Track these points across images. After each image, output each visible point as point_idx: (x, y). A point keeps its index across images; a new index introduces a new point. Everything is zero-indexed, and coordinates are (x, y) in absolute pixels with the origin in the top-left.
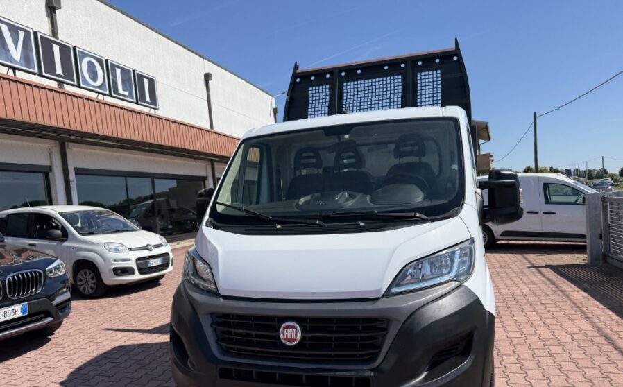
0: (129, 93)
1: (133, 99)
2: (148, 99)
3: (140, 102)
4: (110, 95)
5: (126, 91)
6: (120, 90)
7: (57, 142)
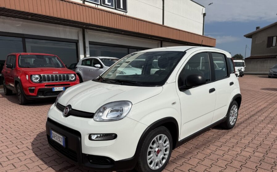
0: (111, 4)
1: (113, 7)
2: (122, 7)
3: (117, 9)
4: (101, 5)
5: (110, 3)
6: (106, 2)
7: (81, 29)
